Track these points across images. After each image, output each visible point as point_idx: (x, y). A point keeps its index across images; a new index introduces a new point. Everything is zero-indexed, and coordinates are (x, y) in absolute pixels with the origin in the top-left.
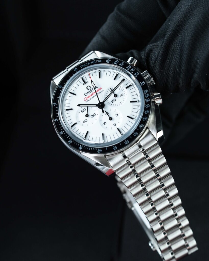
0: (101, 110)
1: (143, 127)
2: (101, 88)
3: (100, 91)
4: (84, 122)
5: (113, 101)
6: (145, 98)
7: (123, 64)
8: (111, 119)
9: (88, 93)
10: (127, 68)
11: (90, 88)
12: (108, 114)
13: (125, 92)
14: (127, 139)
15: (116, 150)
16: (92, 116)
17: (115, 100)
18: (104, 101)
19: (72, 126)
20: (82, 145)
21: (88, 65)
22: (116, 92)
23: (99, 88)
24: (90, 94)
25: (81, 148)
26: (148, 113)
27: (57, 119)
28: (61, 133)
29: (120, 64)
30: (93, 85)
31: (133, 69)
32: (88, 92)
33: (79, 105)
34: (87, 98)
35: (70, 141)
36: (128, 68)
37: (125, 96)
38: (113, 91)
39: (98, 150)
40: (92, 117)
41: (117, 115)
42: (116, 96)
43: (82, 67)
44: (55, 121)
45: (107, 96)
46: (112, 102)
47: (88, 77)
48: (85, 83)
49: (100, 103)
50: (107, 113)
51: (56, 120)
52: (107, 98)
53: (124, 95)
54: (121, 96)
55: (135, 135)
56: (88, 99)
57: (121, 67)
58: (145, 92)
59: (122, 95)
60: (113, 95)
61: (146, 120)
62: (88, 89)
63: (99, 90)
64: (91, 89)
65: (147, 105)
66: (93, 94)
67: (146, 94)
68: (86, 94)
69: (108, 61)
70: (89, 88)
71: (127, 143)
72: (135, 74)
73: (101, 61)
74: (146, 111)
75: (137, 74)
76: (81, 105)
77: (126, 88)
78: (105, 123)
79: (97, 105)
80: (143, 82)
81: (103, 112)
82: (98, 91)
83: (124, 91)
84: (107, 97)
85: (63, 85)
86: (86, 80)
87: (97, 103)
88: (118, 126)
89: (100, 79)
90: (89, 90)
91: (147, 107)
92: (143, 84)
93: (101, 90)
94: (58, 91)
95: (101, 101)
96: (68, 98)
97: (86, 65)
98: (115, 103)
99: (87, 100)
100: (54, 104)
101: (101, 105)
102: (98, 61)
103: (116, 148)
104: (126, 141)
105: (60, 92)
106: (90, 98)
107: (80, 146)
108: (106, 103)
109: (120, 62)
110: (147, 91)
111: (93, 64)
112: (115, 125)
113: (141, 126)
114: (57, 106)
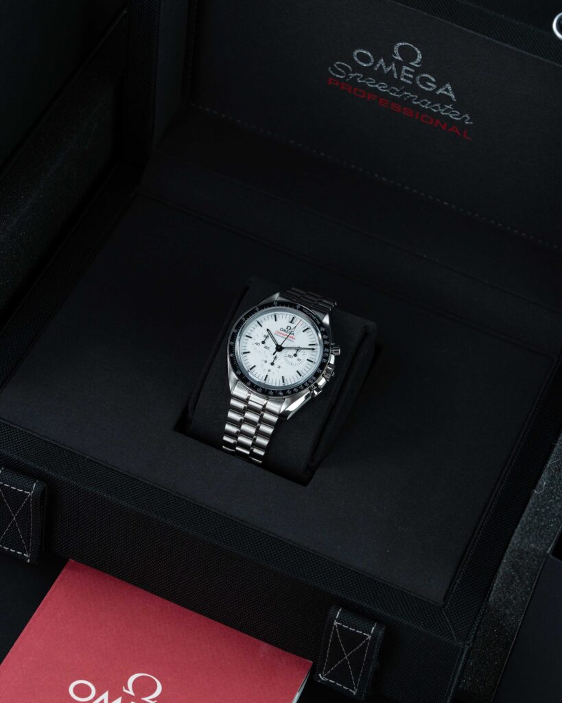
0: (275, 350)
1: (281, 396)
4: (257, 344)
5: (289, 356)
6: (307, 381)
7: (327, 343)
8: (272, 364)
9: (284, 331)
13: (303, 361)
14: (262, 389)
15: (248, 386)
16: (266, 347)
17: (291, 357)
18: (284, 348)
19: (246, 336)
20: (235, 355)
21: (309, 314)
22: (300, 354)
23: (294, 337)
24: (284, 333)
25: (232, 356)
26: (295, 392)
27: (245, 319)
28: (235, 331)
30: (294, 330)
31: (327, 354)
33: (268, 330)
35: (232, 343)
36: (326, 350)
37: (300, 363)
38: (298, 349)
39: (239, 371)
40: (264, 347)
41: (280, 367)
42: (295, 355)
43: (304, 311)
44: (242, 319)
47: (298, 321)
48: (291, 322)
49: (280, 346)
50: (275, 358)
52: (291, 348)
54: (298, 360)
55: (270, 393)
56: (278, 334)
57: (324, 343)
59: (300, 360)
60: (294, 352)
61: (288, 394)
62: (287, 328)
63: (292, 338)
64: (289, 331)
65: (302, 386)
66: (285, 335)
67: (311, 380)
68: (282, 329)
69: (322, 329)
70: (289, 328)
71: (260, 391)
72: (324, 360)
73: (319, 322)
74: (296, 389)
76: (269, 332)
77: (308, 360)
78: (266, 362)
79: (277, 345)
81: (274, 354)
83: (304, 359)
84: (289, 348)
85: (278, 305)
86: (294, 321)
87: (280, 344)
88: (270, 374)
89: (303, 332)
90: (286, 330)
92: (320, 371)
93: (292, 339)
94: (271, 304)
95: (283, 346)
96: (269, 316)
98: (289, 359)
101: (279, 348)
103: (249, 384)
105: (270, 306)
106: (280, 334)
108: (284, 350)
109: (327, 340)
110: (314, 378)
111: (312, 318)
112: (269, 371)
113: (281, 393)
114: (256, 312)
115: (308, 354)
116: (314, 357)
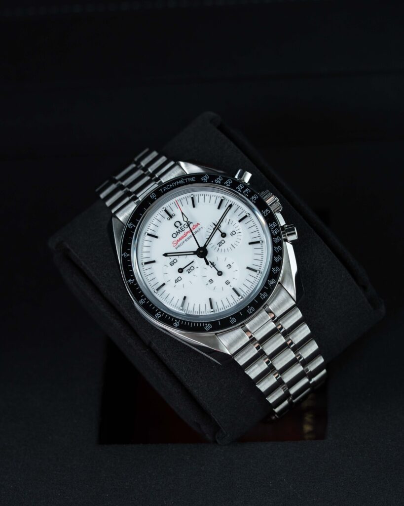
0: (203, 259)
1: (275, 285)
2: (198, 224)
3: (196, 229)
4: (177, 281)
5: (220, 244)
6: (273, 237)
7: (230, 182)
8: (220, 273)
10: (238, 188)
11: (181, 224)
12: (214, 266)
13: (237, 228)
14: (250, 305)
15: (235, 324)
16: (191, 270)
17: (223, 242)
18: (205, 246)
19: (158, 289)
20: (178, 320)
21: (172, 186)
23: (195, 224)
24: (182, 234)
25: (176, 325)
26: (280, 260)
27: (132, 279)
28: (142, 302)
29: (225, 183)
30: (186, 220)
31: (247, 190)
32: (177, 232)
33: (166, 255)
34: (178, 241)
35: (158, 314)
36: (240, 189)
37: (239, 234)
38: (217, 227)
39: (205, 326)
40: (189, 273)
41: (229, 266)
42: (224, 235)
43: (163, 190)
44: (129, 283)
45: (208, 237)
46: (219, 246)
47: (173, 206)
48: (171, 217)
49: (200, 248)
50: (213, 264)
51: (130, 281)
53: (237, 232)
54: (232, 234)
55: (262, 297)
56: (179, 243)
57: (228, 187)
58: (271, 226)
59: (234, 233)
60: (218, 234)
61: (278, 272)
62: (177, 227)
63: (195, 226)
64: (182, 226)
65: (277, 247)
66: (185, 235)
67: (274, 229)
68: (174, 236)
69: (205, 179)
70: (178, 224)
71: (251, 311)
72: (252, 198)
73: (193, 179)
74: (276, 256)
75: (255, 198)
76: (168, 255)
77: (240, 221)
78: (211, 281)
79: (195, 253)
80: (267, 210)
81: (207, 263)
82: (194, 228)
83: (236, 226)
84: (209, 239)
85: (136, 223)
86: (171, 213)
87: (195, 248)
88: (234, 284)
89: (194, 209)
90: (179, 229)
91: (277, 250)
92: (267, 212)
93: (199, 227)
94: (129, 233)
95: (202, 245)
96: (146, 243)
97: (169, 187)
98: (223, 247)
99: (177, 246)
100: (124, 254)
101: (202, 252)
102: (188, 180)
103: (233, 320)
104: (250, 308)
105: (131, 235)
106: (181, 241)
107: (175, 322)
108: (208, 248)
109: (225, 180)
110: (274, 225)
111: (180, 185)
112: (227, 283)
113: (272, 282)
114: (130, 258)
115: (233, 217)
116: (240, 211)
